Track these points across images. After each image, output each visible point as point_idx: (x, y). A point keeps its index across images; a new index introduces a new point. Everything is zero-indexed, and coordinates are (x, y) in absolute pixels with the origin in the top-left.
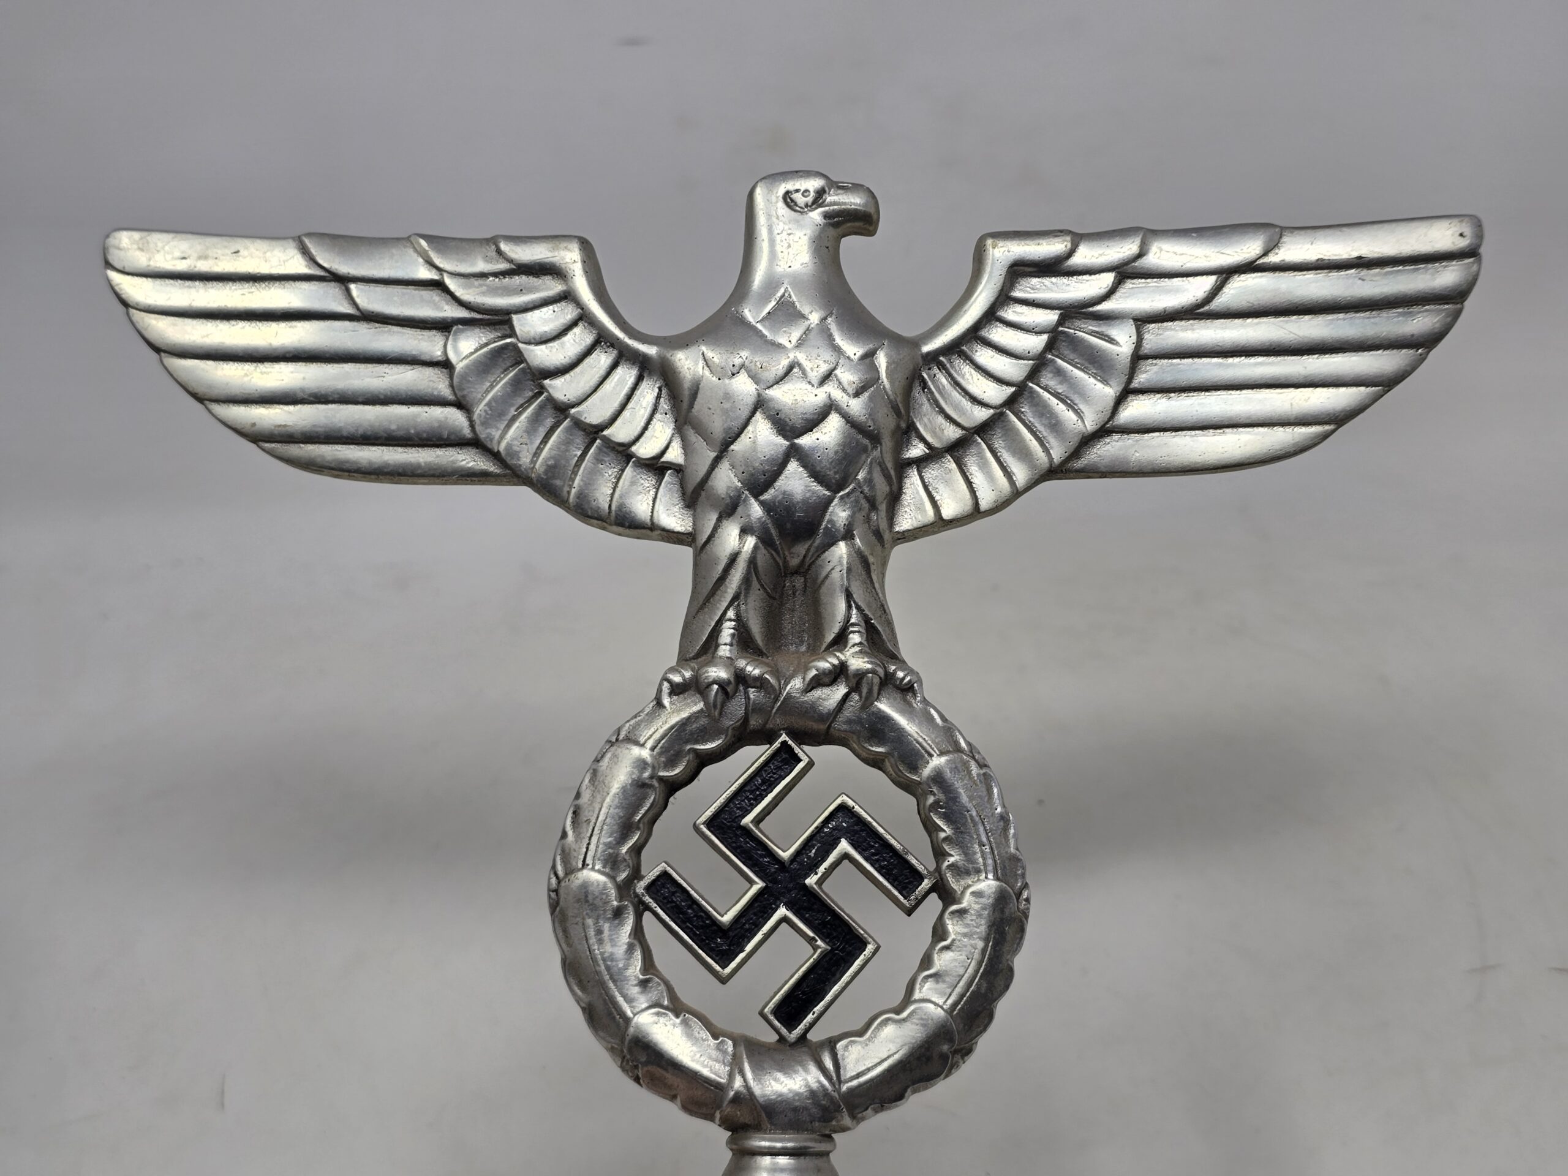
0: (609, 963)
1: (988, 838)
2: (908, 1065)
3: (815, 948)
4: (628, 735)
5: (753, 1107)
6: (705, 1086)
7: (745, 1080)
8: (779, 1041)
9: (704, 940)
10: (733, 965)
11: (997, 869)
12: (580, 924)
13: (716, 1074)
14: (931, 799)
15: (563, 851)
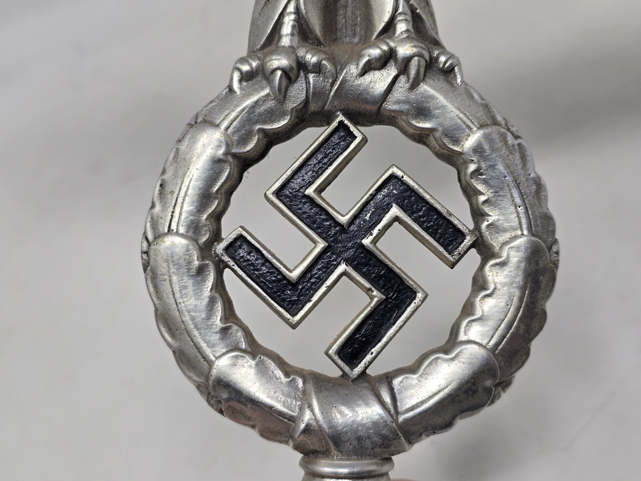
0: (193, 314)
1: (523, 200)
2: (457, 398)
3: (372, 298)
4: (205, 118)
5: (322, 437)
6: (279, 419)
7: (314, 414)
8: (342, 376)
9: (276, 293)
10: (302, 313)
11: (531, 227)
12: (168, 281)
13: (288, 408)
14: (472, 167)
15: (152, 219)
